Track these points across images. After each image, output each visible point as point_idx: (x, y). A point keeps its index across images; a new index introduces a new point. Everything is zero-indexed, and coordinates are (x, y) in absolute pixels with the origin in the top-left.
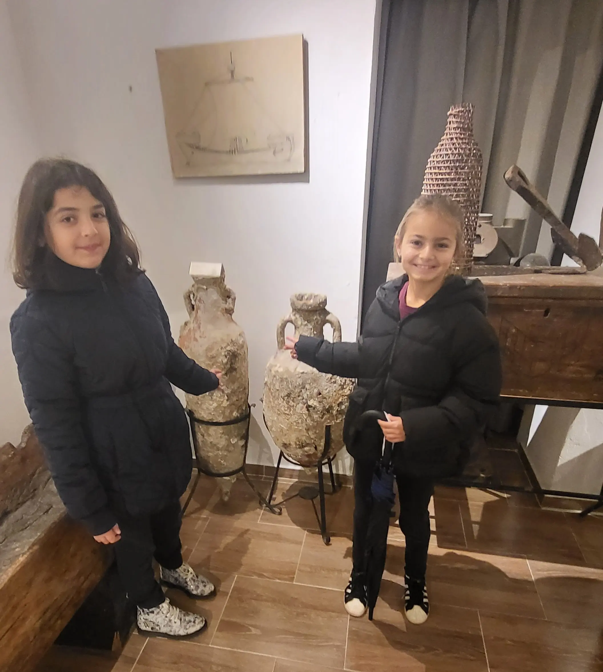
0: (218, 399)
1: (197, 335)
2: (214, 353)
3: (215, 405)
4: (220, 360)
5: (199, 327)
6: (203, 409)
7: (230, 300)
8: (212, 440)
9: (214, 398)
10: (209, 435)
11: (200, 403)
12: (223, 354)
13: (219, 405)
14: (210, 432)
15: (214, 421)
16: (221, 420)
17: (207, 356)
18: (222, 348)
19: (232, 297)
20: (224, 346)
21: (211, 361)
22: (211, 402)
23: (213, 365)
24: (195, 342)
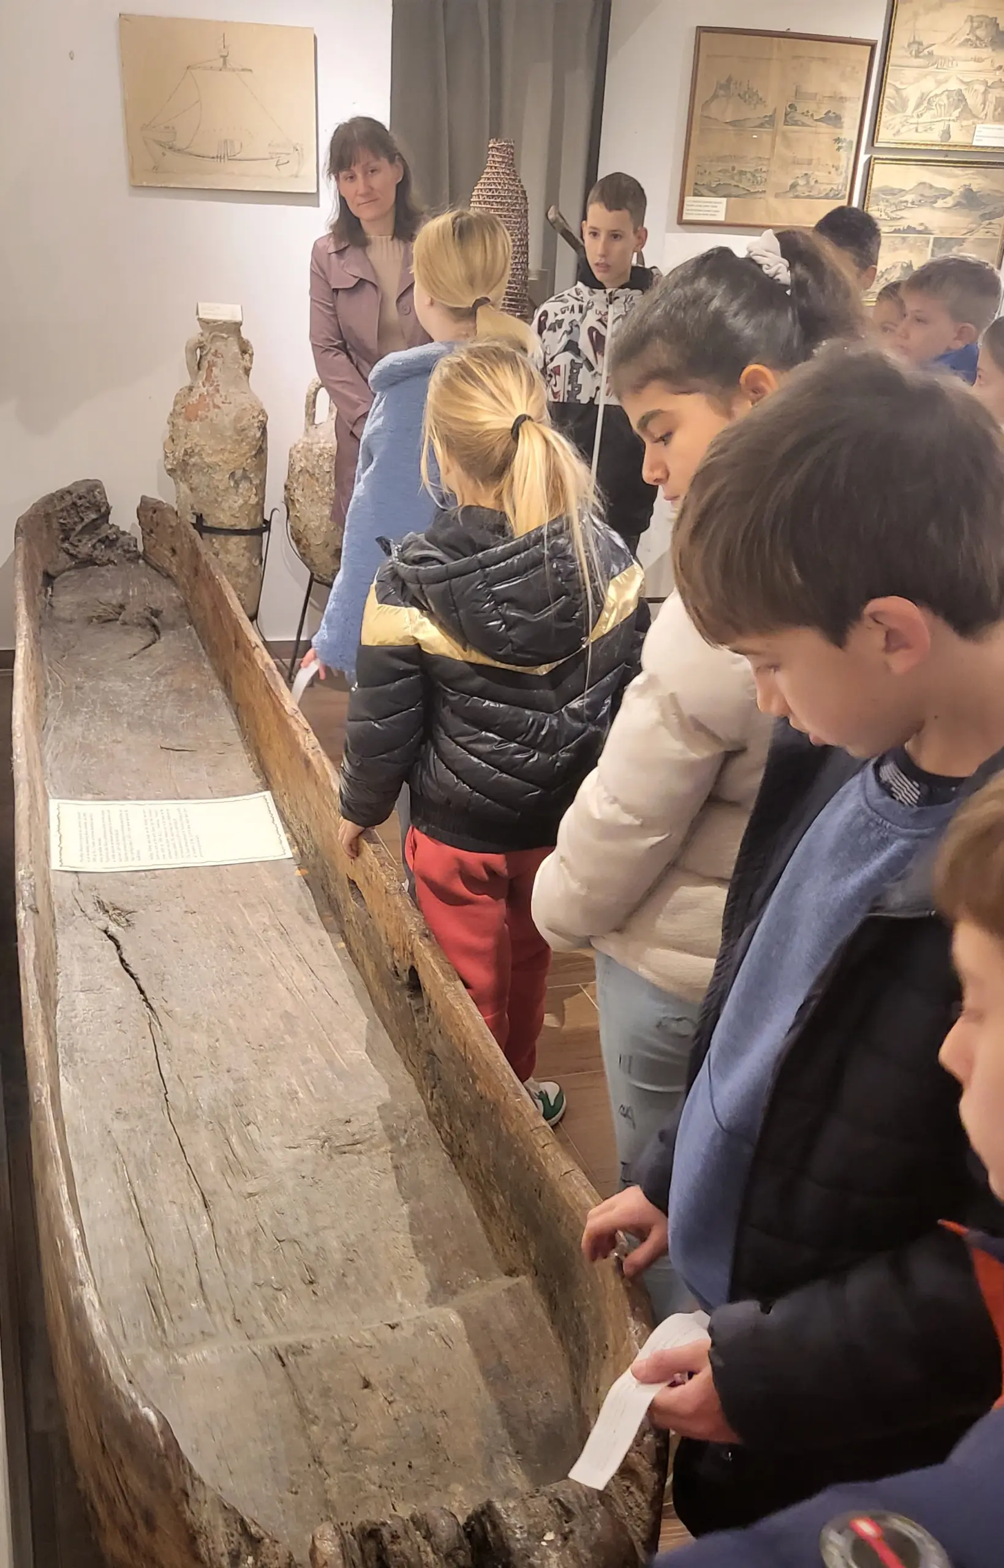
0: (245, 493)
1: (218, 400)
2: (244, 423)
3: (241, 501)
4: (252, 433)
5: (218, 391)
6: (223, 510)
7: (247, 356)
8: (231, 560)
9: (240, 491)
10: (227, 552)
11: (220, 499)
12: (256, 425)
13: (246, 502)
14: (229, 547)
15: (237, 528)
16: (244, 525)
17: (235, 428)
18: (253, 417)
19: (250, 352)
20: (255, 414)
21: (240, 436)
22: (236, 498)
23: (242, 441)
24: (216, 410)
